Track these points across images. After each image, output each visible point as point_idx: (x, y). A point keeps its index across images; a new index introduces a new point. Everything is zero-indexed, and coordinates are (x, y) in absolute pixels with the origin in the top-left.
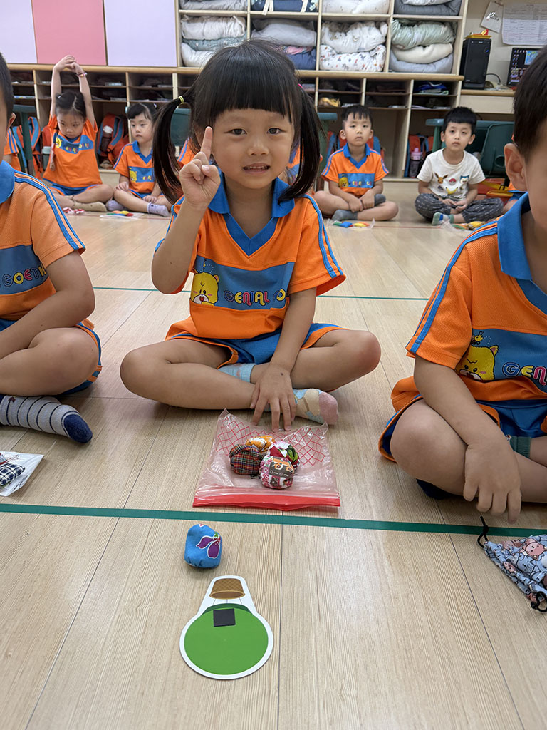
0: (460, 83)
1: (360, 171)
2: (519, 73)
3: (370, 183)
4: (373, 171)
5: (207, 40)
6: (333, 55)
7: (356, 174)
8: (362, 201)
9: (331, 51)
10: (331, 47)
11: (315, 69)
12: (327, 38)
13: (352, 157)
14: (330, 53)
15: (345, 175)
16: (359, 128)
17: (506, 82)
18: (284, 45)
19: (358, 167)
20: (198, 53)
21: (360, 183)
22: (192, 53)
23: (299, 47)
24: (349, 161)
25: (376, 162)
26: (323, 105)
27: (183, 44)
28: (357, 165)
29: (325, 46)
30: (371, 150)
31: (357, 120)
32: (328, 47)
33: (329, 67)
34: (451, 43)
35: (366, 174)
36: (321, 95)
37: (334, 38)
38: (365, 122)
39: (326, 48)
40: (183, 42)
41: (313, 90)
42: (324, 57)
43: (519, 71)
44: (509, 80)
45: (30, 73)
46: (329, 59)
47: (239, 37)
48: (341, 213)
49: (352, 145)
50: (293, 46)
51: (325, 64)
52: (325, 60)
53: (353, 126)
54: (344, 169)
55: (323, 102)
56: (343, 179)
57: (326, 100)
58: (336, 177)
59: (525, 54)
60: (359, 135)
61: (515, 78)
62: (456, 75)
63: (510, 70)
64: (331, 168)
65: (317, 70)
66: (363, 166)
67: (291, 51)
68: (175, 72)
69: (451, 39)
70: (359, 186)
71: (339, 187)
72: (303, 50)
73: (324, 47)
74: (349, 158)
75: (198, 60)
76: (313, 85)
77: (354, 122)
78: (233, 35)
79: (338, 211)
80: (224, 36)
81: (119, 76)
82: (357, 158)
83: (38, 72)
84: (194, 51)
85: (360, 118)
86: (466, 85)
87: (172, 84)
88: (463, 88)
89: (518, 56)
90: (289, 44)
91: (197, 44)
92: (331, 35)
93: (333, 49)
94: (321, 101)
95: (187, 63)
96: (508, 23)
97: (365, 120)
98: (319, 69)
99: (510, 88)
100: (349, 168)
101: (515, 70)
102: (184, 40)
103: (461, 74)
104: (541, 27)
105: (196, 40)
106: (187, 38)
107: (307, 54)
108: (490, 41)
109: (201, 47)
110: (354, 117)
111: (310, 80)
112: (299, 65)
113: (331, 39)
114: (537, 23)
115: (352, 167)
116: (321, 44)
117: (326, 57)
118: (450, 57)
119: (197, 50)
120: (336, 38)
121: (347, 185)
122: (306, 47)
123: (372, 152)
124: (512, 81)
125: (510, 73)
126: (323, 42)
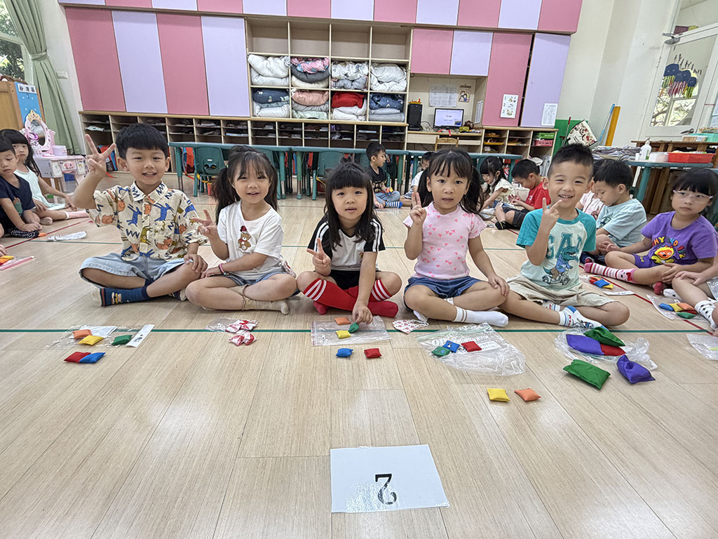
0: (407, 128)
45: (164, 118)
62: (405, 124)
68: (249, 120)
76: (327, 128)
81: (217, 122)
83: (168, 118)
87: (247, 126)
88: (409, 130)
95: (257, 115)
96: (432, 94)
103: (407, 123)
104: (450, 97)
108: (421, 105)
111: (326, 125)
114: (448, 95)
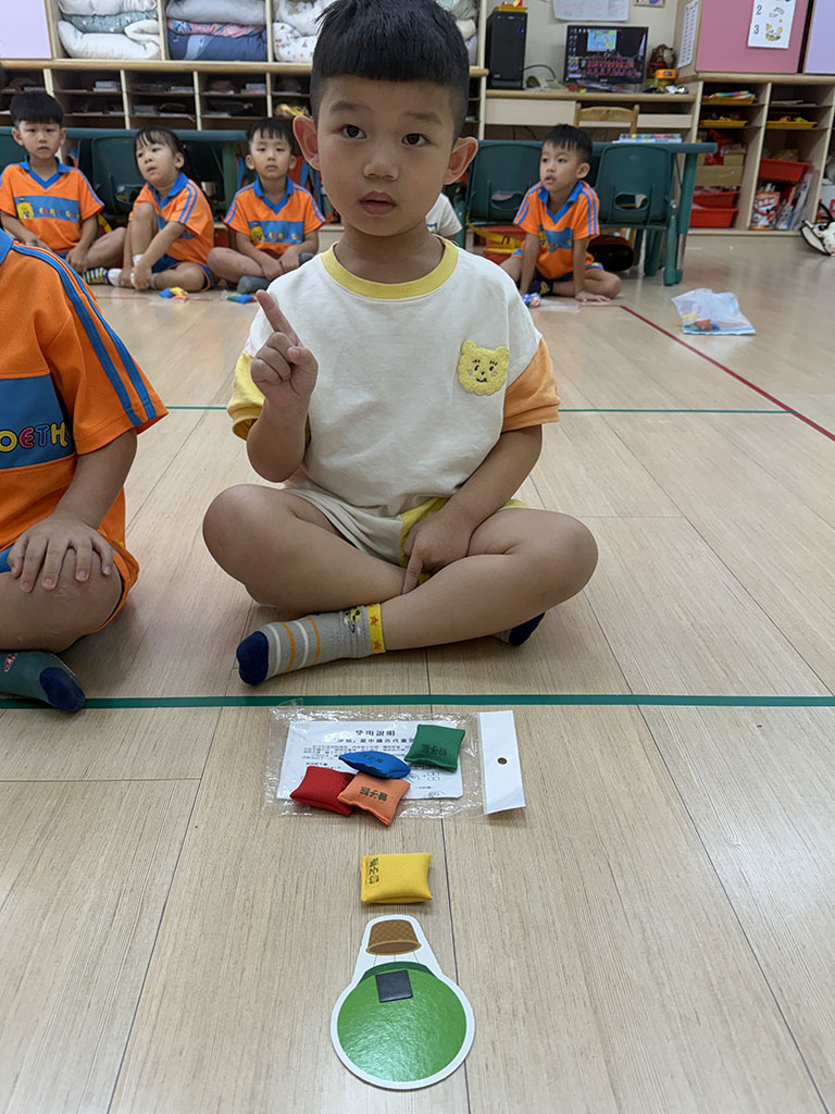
0: (484, 80)
1: (279, 217)
2: (580, 64)
3: (298, 236)
4: (299, 218)
5: (100, 16)
6: (296, 38)
7: (275, 222)
8: (281, 263)
9: (291, 32)
10: (291, 25)
11: (266, 60)
12: (283, 11)
13: (267, 196)
14: (289, 35)
15: (259, 224)
16: (270, 153)
17: (562, 77)
18: (220, 23)
19: (276, 213)
20: (87, 35)
21: (280, 236)
22: (76, 37)
23: (242, 26)
24: (263, 203)
25: (303, 206)
26: (281, 116)
27: (62, 22)
28: (274, 208)
29: (281, 25)
30: (295, 185)
31: (267, 140)
32: (286, 26)
33: (290, 57)
34: (472, 18)
35: (290, 223)
36: (277, 101)
37: (295, 11)
38: (279, 143)
39: (283, 28)
40: (64, 19)
41: (263, 92)
42: (280, 41)
43: (580, 60)
44: (566, 75)
46: (288, 45)
47: (148, 11)
48: (246, 282)
49: (266, 178)
50: (233, 24)
51: (283, 52)
52: (283, 46)
53: (263, 150)
54: (256, 215)
55: (282, 111)
56: (256, 229)
57: (285, 107)
58: (245, 226)
59: (587, 34)
60: (271, 163)
61: (574, 72)
62: (480, 67)
63: (567, 60)
64: (237, 212)
65: (270, 62)
66: (283, 209)
67: (230, 31)
68: (47, 67)
69: (473, 13)
70: (278, 240)
71: (252, 242)
72: (250, 30)
73: (277, 26)
74: (261, 198)
75: (87, 47)
76: (262, 85)
77: (262, 143)
78: (139, 7)
79: (244, 279)
80: (125, 9)
82: (274, 199)
84: (80, 33)
85: (271, 137)
86: (494, 83)
87: (44, 85)
89: (577, 38)
90: (227, 19)
91: (84, 23)
92: (289, 7)
93: (295, 28)
94: (278, 109)
95: (70, 53)
97: (279, 140)
98: (275, 60)
99: (568, 87)
100: (262, 213)
101: (574, 59)
102: (64, 17)
103: (487, 66)
105: (81, 16)
106: (67, 13)
107: (255, 38)
108: (526, 15)
109: (90, 27)
110: (262, 136)
111: (259, 78)
112: (244, 54)
113: (290, 13)
115: (267, 212)
116: (273, 21)
117: (284, 41)
118: (475, 38)
119: (85, 31)
120: (297, 11)
121: (263, 238)
122: (254, 25)
123: (297, 189)
124: (571, 76)
125: (566, 64)
126: (278, 18)
